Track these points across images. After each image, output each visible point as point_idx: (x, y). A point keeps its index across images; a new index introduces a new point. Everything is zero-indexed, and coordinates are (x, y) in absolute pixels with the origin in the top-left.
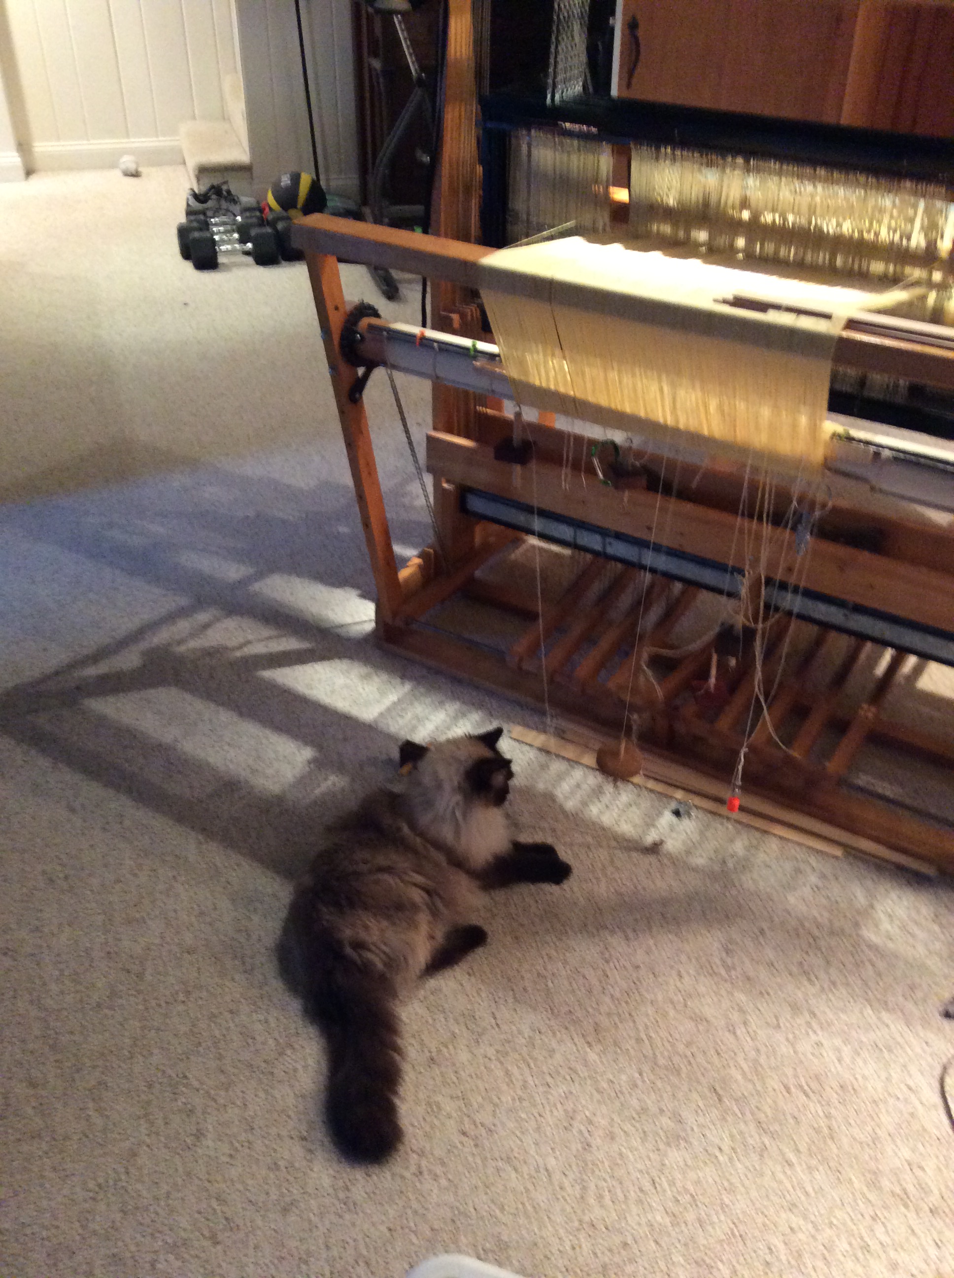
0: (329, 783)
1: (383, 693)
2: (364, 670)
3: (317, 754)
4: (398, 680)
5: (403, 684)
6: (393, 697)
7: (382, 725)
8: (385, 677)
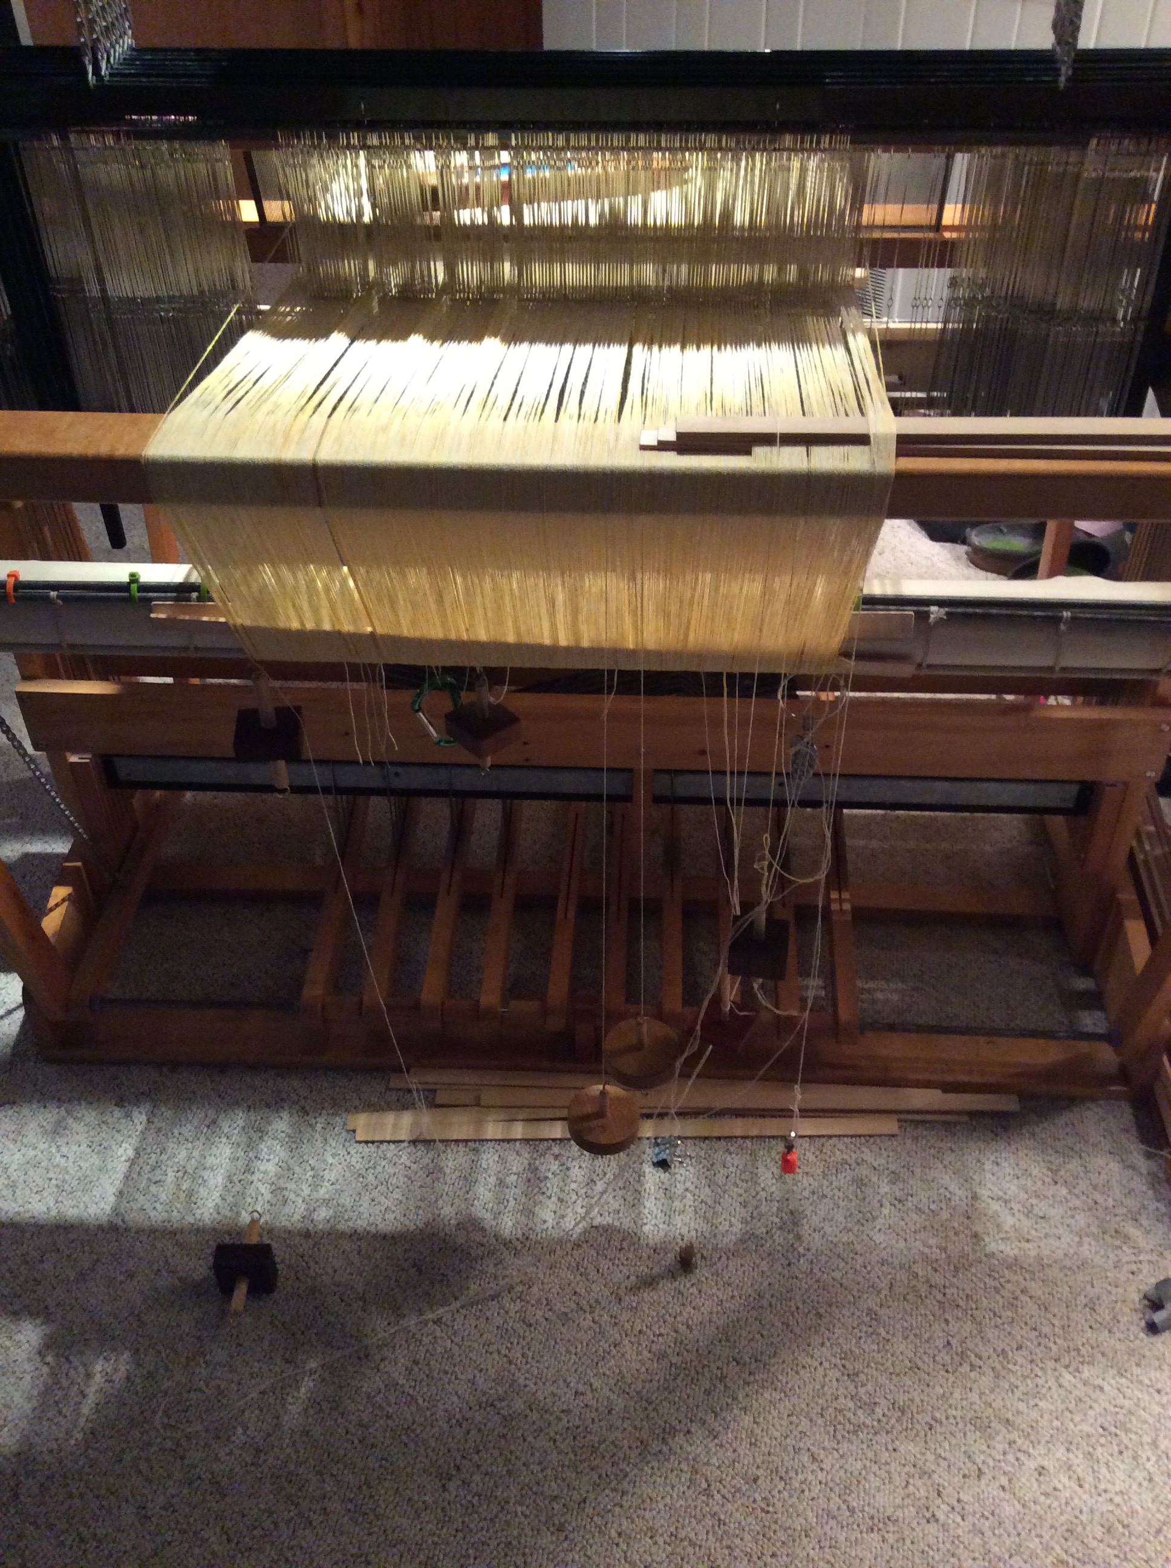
0: (98, 1378)
1: (102, 1149)
2: (49, 1116)
3: (47, 1329)
4: (118, 1113)
5: (128, 1116)
6: (125, 1151)
7: (134, 1218)
8: (90, 1116)
